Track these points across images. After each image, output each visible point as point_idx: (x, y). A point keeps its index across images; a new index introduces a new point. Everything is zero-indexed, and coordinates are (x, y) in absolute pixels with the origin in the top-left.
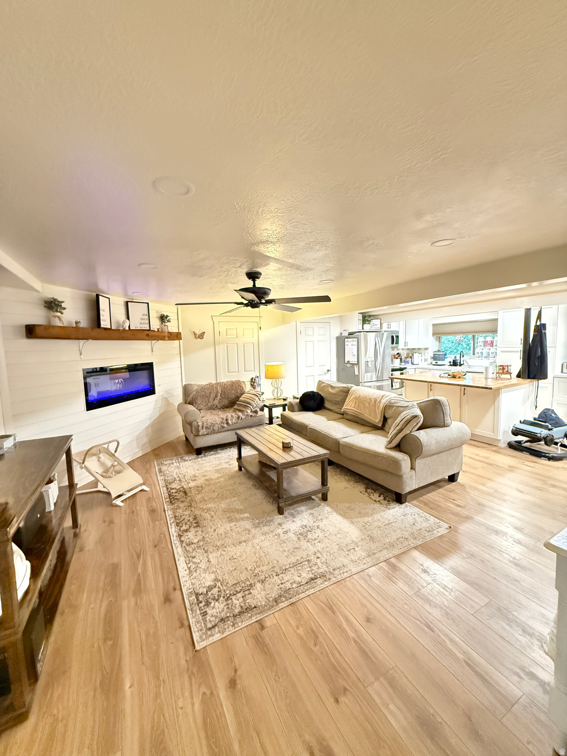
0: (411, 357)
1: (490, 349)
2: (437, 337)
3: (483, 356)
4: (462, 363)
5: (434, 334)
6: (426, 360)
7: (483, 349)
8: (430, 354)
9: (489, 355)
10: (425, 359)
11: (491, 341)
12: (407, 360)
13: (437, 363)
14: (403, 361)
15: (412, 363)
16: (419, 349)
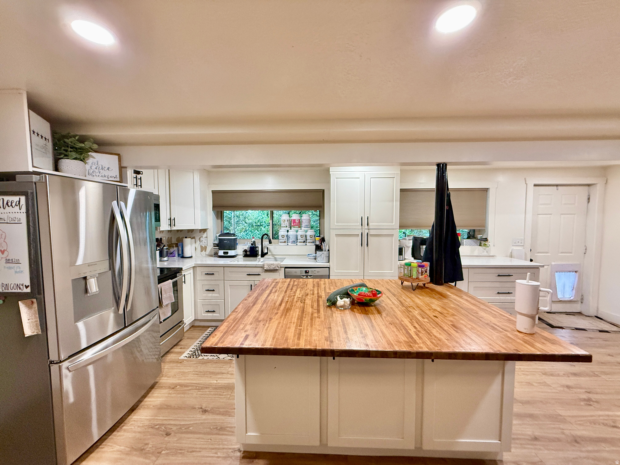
0: (177, 245)
1: (297, 231)
2: (218, 212)
3: (290, 241)
4: (265, 251)
5: (214, 207)
6: (203, 249)
7: (288, 231)
8: (211, 238)
9: (297, 239)
10: (201, 246)
11: (299, 220)
12: (172, 250)
13: (227, 253)
14: (165, 253)
15: (179, 255)
16: (191, 231)
